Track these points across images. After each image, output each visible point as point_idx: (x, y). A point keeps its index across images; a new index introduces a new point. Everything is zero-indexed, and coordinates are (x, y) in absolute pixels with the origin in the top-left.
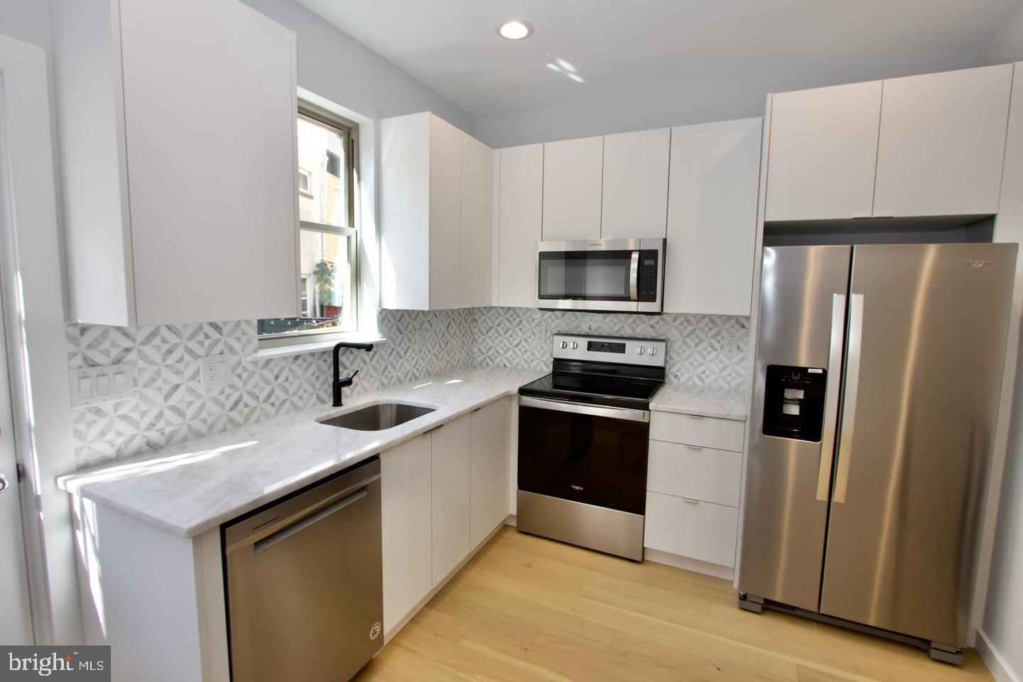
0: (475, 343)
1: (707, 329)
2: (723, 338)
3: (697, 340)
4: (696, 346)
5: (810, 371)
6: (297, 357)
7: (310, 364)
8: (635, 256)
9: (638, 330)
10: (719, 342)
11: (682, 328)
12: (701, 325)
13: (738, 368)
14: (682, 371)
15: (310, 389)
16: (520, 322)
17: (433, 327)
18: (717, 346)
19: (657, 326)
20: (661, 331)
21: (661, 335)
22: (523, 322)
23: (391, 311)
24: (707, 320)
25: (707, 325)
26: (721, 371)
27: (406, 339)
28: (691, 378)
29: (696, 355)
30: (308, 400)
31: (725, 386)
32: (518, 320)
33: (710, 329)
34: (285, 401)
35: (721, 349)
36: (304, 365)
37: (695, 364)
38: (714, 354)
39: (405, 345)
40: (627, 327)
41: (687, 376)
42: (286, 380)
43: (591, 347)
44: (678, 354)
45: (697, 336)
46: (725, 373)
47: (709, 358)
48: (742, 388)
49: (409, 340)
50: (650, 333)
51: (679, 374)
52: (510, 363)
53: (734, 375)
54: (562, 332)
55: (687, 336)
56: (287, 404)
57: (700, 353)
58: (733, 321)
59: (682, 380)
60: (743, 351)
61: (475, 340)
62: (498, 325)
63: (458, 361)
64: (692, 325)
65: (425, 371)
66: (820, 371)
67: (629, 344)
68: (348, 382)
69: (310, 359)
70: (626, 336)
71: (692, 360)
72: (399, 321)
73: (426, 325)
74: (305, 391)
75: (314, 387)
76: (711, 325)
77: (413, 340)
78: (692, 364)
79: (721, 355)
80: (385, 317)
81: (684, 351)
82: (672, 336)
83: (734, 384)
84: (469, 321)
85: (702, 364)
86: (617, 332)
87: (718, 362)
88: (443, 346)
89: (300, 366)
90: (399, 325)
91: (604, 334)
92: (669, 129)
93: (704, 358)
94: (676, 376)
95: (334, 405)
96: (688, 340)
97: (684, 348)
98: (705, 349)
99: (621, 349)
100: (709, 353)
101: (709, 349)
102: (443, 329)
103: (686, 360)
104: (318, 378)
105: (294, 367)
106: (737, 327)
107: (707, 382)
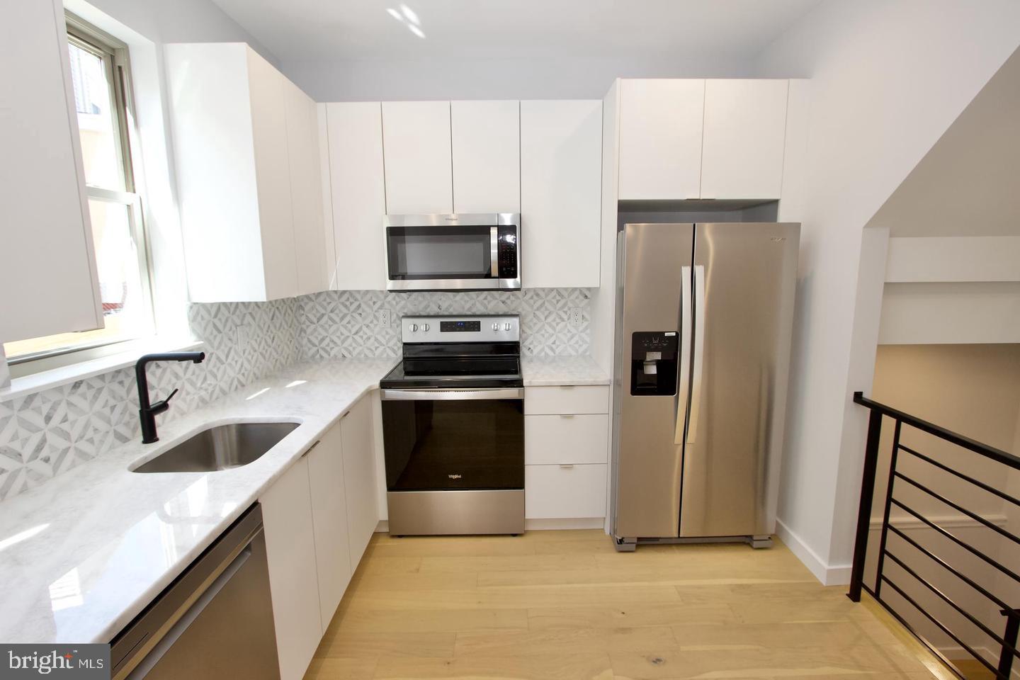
0: (303, 334)
1: (555, 301)
2: (569, 309)
3: (547, 313)
4: (546, 318)
5: (666, 334)
6: (77, 385)
7: (100, 390)
8: (494, 232)
9: (489, 307)
10: (566, 312)
11: (532, 301)
12: (550, 297)
13: (583, 335)
14: (535, 343)
15: (102, 425)
16: (359, 306)
17: (257, 319)
18: (565, 317)
19: (509, 302)
20: (513, 306)
21: (513, 310)
22: (363, 306)
23: (204, 305)
24: (554, 293)
25: (554, 297)
26: (569, 340)
27: (226, 340)
28: (543, 350)
29: (547, 327)
30: (102, 442)
31: (573, 353)
32: (356, 304)
33: (558, 301)
34: (66, 450)
35: (568, 319)
36: (90, 394)
37: (546, 335)
38: (562, 324)
39: (226, 346)
40: (478, 305)
41: (539, 347)
42: (65, 420)
43: (445, 327)
44: (530, 328)
45: (546, 309)
46: (573, 342)
47: (558, 328)
48: (588, 353)
49: (230, 339)
50: (502, 309)
51: (531, 347)
52: (350, 353)
53: (580, 343)
54: (409, 314)
55: (538, 309)
56: (71, 455)
57: (549, 324)
58: (577, 293)
59: (535, 351)
60: (587, 320)
61: (302, 330)
62: (332, 311)
63: (288, 358)
64: (542, 298)
65: (251, 375)
66: (674, 334)
67: (483, 321)
68: (164, 406)
69: (98, 384)
70: (478, 313)
71: (543, 332)
72: (216, 316)
73: (248, 318)
74: (96, 430)
75: (109, 422)
76: (558, 298)
77: (234, 338)
78: (543, 335)
79: (568, 325)
80: (198, 313)
81: (535, 324)
82: (523, 310)
83: (581, 351)
84: (294, 309)
85: (553, 335)
86: (469, 309)
87: (566, 331)
88: (269, 341)
89: (84, 396)
90: (216, 321)
91: (455, 313)
92: (518, 101)
93: (554, 329)
94: (530, 348)
95: (146, 441)
96: (537, 313)
97: (535, 320)
98: (554, 320)
99: (475, 327)
100: (557, 324)
101: (558, 320)
102: (268, 321)
103: (537, 332)
104: (113, 408)
105: (75, 399)
106: (581, 297)
107: (557, 351)
